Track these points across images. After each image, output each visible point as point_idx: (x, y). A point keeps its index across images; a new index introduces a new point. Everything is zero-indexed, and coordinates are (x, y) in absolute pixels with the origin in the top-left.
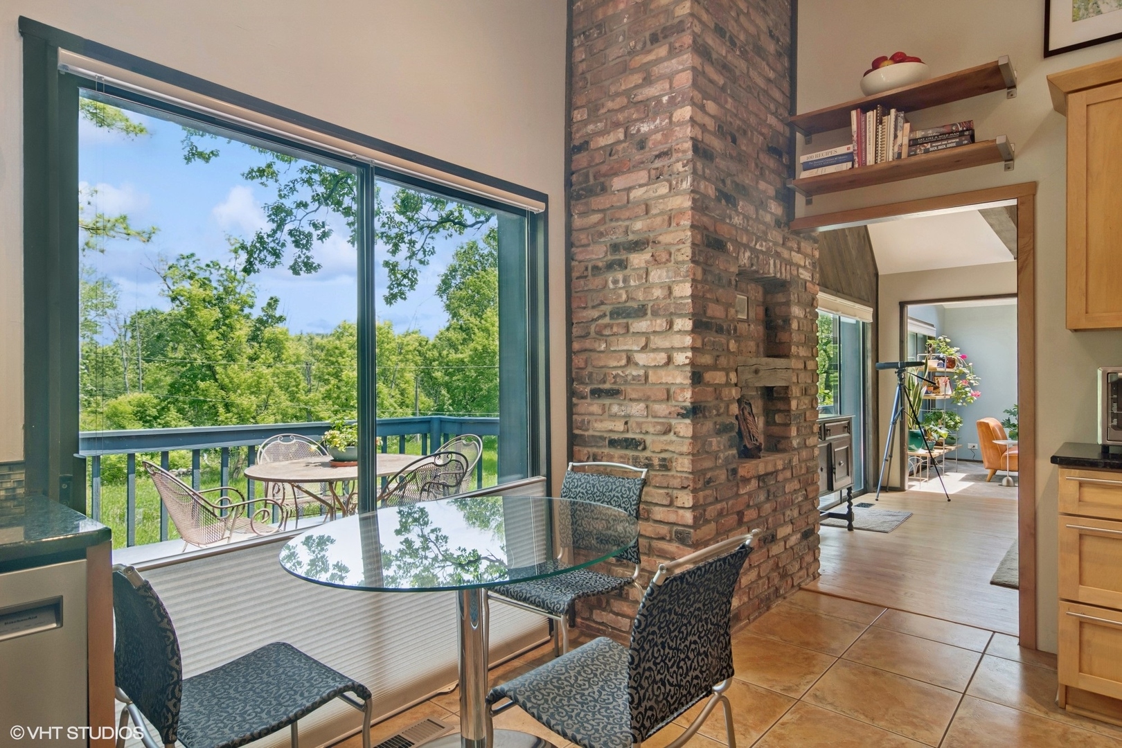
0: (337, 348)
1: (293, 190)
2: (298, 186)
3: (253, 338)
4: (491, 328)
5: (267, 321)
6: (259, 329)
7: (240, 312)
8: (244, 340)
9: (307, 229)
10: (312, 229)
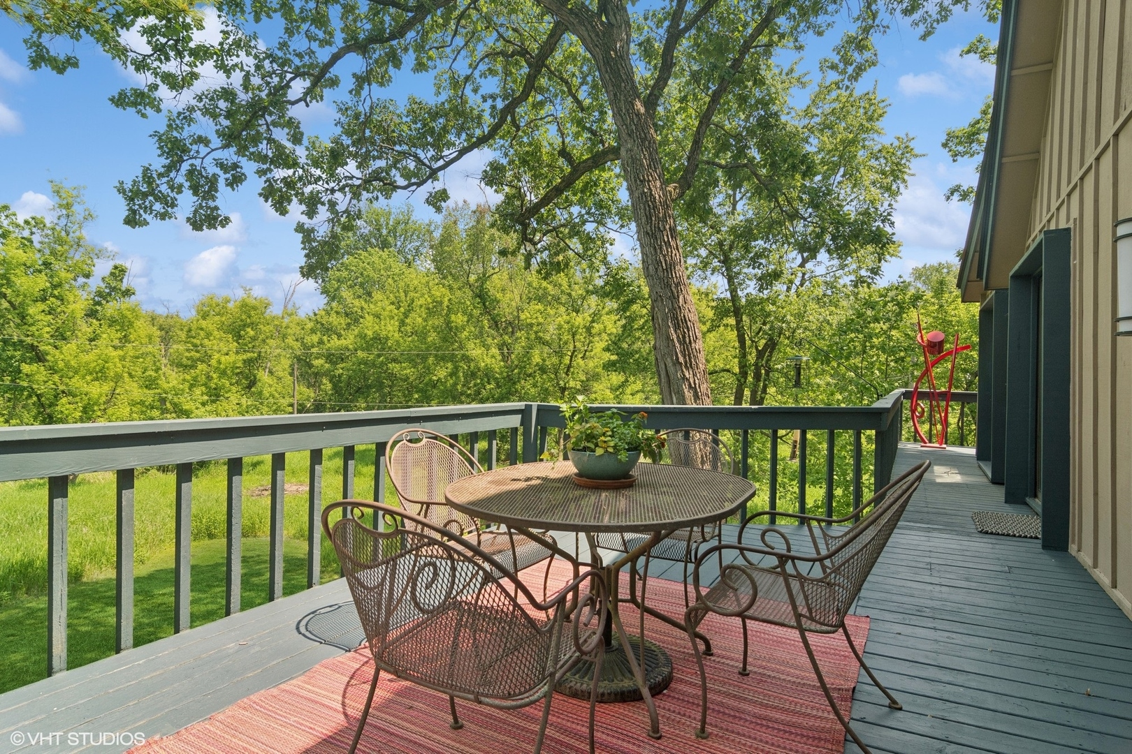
0: (202, 329)
1: (190, 120)
2: (197, 115)
3: (92, 314)
4: (383, 313)
5: (109, 294)
6: (99, 303)
7: (73, 282)
8: (80, 314)
9: (212, 170)
10: (218, 171)
